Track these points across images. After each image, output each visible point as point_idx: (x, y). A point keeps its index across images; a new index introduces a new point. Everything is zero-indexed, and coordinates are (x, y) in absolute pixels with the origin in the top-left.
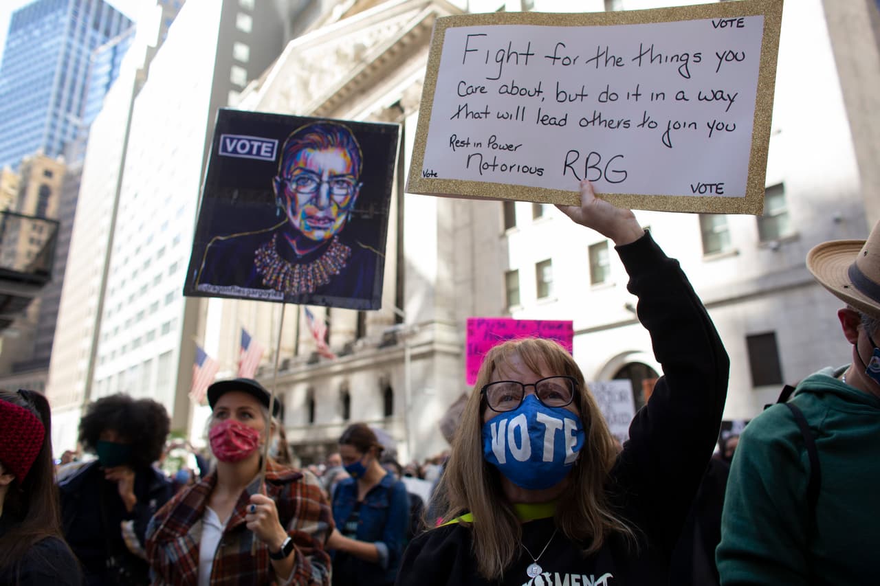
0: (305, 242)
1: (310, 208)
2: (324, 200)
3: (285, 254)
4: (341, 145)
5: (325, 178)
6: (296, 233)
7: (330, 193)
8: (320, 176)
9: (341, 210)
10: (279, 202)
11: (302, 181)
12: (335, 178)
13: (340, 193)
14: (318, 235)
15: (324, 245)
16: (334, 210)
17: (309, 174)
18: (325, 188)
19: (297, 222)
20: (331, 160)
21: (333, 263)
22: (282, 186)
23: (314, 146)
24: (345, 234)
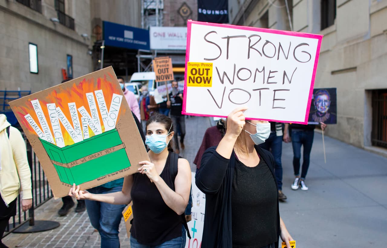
0: (321, 113)
1: (321, 107)
2: (324, 105)
3: (318, 116)
4: (326, 94)
5: (323, 101)
6: (319, 112)
7: (325, 104)
8: (322, 100)
9: (327, 107)
10: (315, 106)
11: (319, 102)
12: (325, 101)
13: (327, 104)
14: (323, 112)
15: (325, 114)
16: (326, 107)
17: (320, 101)
18: (323, 103)
19: (319, 110)
20: (324, 97)
21: (327, 117)
22: (316, 103)
23: (321, 95)
24: (329, 111)
